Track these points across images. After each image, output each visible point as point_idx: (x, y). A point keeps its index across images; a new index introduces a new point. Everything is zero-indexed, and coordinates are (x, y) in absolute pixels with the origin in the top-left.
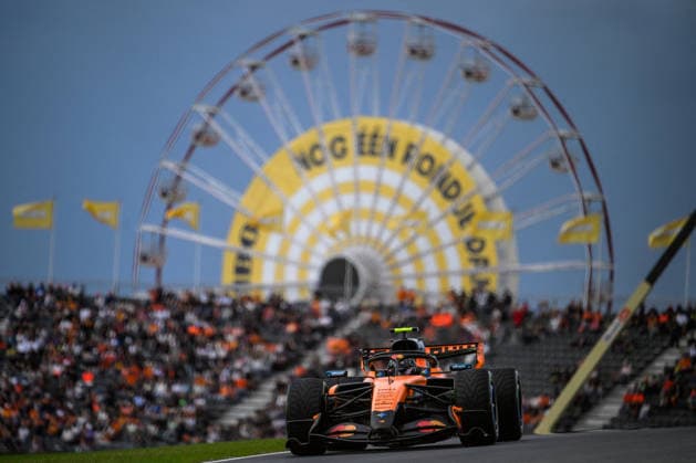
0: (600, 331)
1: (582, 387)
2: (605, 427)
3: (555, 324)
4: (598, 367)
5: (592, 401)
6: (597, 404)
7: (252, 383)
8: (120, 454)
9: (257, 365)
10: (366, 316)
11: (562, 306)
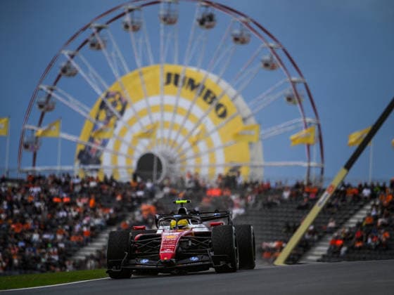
0: (316, 200)
1: (304, 236)
2: (318, 261)
3: (286, 195)
4: (314, 223)
5: (311, 244)
6: (314, 246)
7: (95, 233)
8: (9, 278)
9: (97, 221)
10: (167, 190)
11: (291, 183)
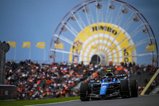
0: (155, 71)
1: (151, 84)
2: (156, 93)
3: (145, 70)
4: (155, 80)
5: (154, 87)
6: (155, 88)
7: (76, 83)
8: (46, 100)
9: (77, 79)
10: (102, 68)
11: (146, 65)
